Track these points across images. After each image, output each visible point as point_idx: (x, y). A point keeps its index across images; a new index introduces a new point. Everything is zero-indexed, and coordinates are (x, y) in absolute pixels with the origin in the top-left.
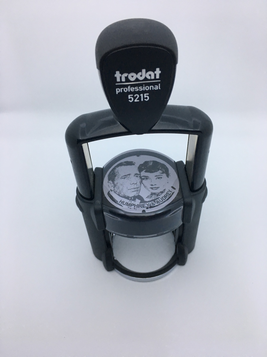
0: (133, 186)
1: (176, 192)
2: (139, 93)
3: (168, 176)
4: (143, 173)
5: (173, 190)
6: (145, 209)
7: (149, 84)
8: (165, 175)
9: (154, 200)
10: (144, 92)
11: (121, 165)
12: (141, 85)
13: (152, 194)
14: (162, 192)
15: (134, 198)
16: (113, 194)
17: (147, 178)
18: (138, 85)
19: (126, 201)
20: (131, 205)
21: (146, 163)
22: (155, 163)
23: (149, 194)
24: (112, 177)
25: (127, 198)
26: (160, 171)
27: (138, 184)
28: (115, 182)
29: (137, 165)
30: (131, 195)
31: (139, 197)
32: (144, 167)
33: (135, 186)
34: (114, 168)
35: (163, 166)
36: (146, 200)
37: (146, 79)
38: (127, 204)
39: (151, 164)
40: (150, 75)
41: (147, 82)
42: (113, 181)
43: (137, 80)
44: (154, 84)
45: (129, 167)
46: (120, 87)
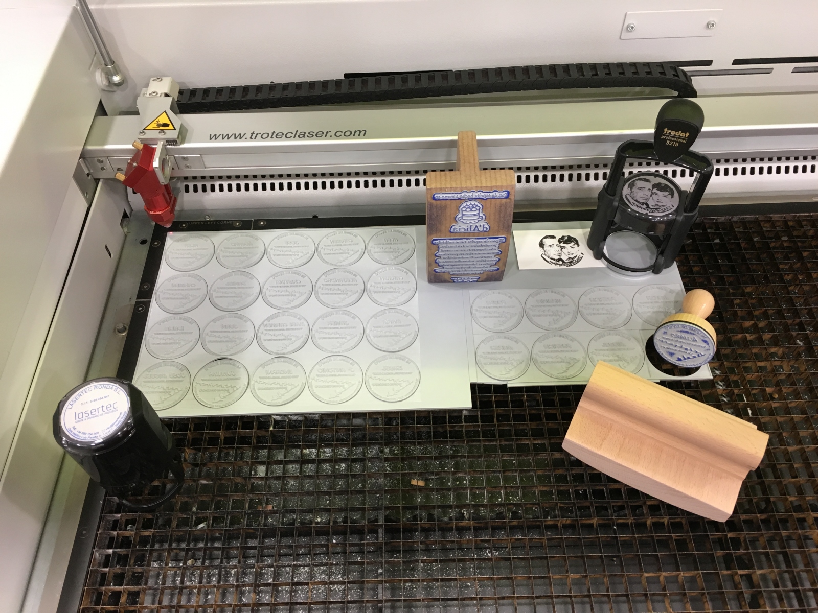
0: (644, 196)
1: (674, 209)
2: (673, 141)
3: (672, 197)
4: (655, 190)
5: (672, 207)
6: (648, 212)
7: (680, 139)
8: (670, 196)
9: (656, 209)
10: (676, 142)
11: (640, 179)
12: (676, 138)
13: (656, 205)
14: (664, 206)
15: (643, 204)
16: (628, 196)
17: (656, 194)
18: (675, 138)
19: (637, 203)
20: (639, 207)
21: (659, 184)
22: (666, 185)
23: (654, 204)
24: (631, 186)
25: (638, 202)
26: (668, 193)
27: (649, 196)
28: (633, 190)
29: (653, 183)
30: (642, 201)
31: (647, 204)
32: (658, 186)
33: (646, 197)
34: (635, 181)
35: (672, 190)
36: (650, 207)
37: (680, 136)
38: (637, 206)
39: (663, 186)
40: (683, 135)
41: (679, 137)
42: (631, 189)
43: (675, 135)
44: (683, 139)
45: (646, 183)
46: (664, 135)
